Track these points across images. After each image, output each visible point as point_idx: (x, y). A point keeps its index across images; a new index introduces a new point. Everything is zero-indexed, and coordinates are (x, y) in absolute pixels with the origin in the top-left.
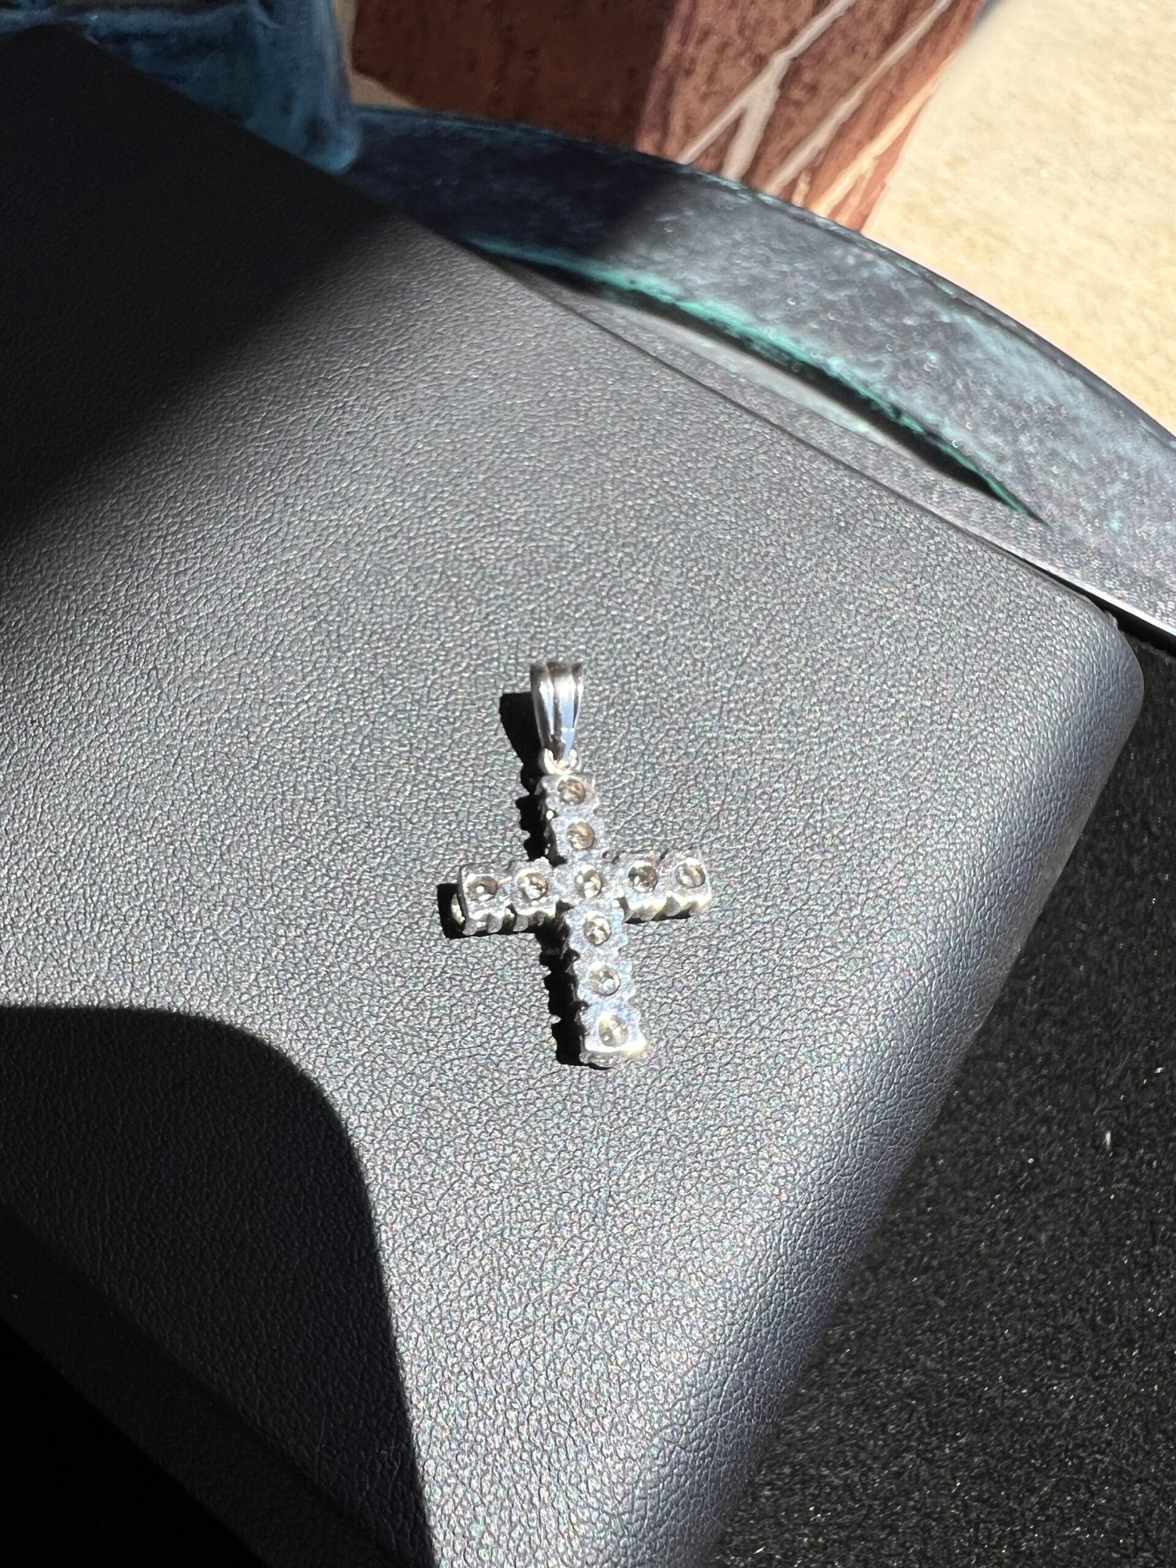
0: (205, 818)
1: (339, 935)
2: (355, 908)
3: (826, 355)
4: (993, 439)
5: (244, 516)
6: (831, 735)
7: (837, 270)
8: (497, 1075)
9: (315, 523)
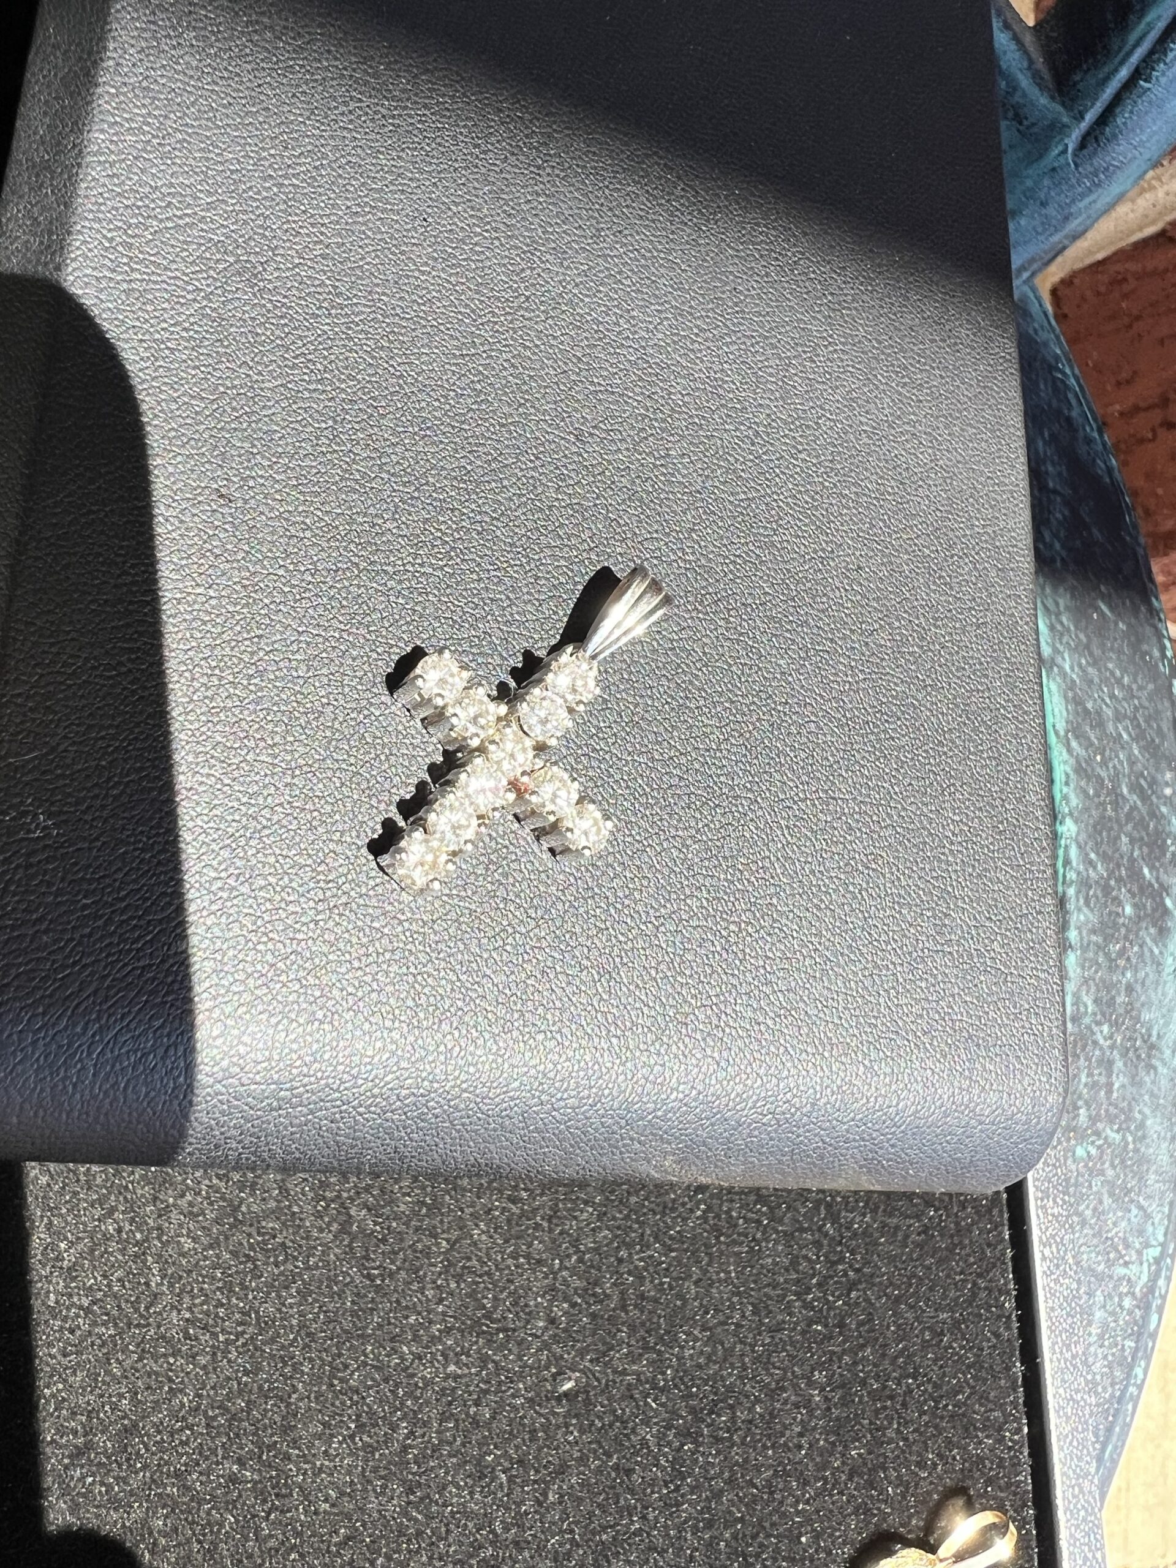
0: (436, 404)
1: (413, 565)
2: (442, 568)
3: (1071, 814)
4: (1088, 1000)
5: (691, 307)
6: (823, 906)
7: (1153, 783)
8: (383, 757)
9: (722, 370)
